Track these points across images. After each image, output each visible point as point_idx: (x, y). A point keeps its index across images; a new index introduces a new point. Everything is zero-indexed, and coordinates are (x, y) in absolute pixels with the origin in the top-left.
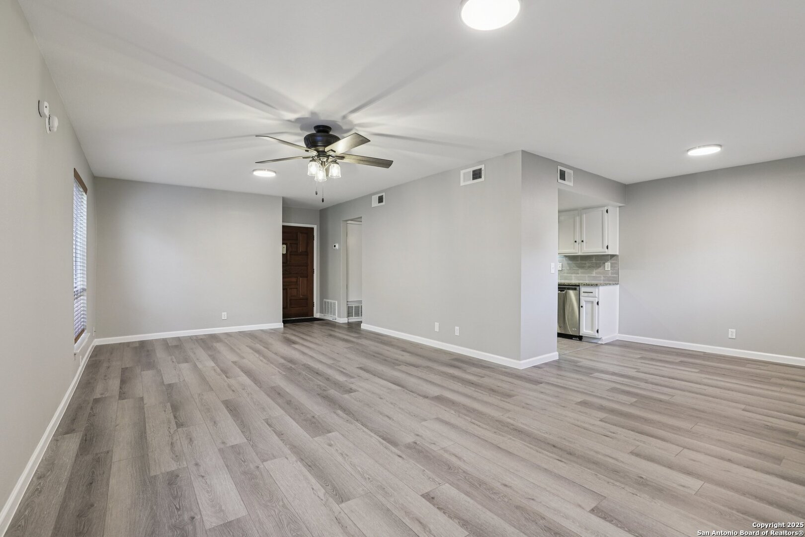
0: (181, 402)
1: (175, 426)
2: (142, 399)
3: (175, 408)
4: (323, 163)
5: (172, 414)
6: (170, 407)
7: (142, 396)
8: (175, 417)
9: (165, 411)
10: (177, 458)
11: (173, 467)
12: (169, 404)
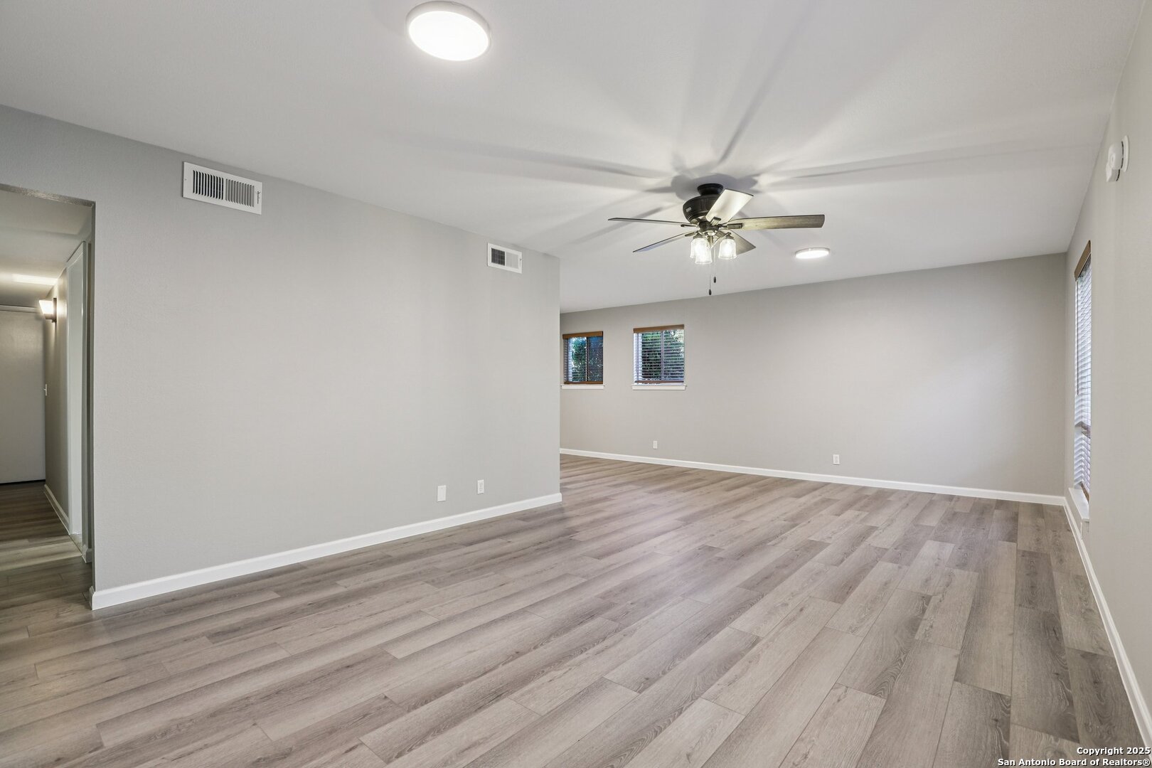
0: (896, 632)
1: (932, 600)
2: (959, 677)
3: (913, 625)
4: (710, 239)
5: (924, 618)
6: (919, 631)
7: (957, 683)
8: (924, 611)
9: (931, 627)
10: (950, 575)
11: (957, 571)
12: (917, 638)
